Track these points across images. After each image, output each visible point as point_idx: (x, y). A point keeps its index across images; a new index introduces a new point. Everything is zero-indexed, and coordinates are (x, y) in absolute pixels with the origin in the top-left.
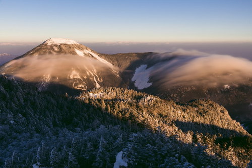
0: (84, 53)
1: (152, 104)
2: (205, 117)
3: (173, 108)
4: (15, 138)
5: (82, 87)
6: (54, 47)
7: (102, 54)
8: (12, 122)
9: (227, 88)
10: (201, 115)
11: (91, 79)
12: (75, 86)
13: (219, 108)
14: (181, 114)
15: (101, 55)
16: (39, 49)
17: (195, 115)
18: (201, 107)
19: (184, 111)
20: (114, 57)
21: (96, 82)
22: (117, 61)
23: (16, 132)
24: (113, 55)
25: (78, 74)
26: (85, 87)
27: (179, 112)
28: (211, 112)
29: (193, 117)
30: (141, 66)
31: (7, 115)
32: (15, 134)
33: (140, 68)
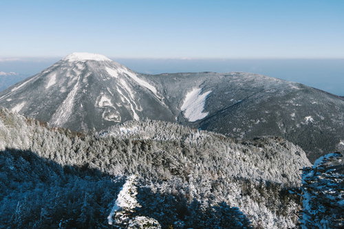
0: (118, 73)
1: (202, 143)
2: (273, 160)
3: (229, 149)
4: (13, 189)
5: (114, 118)
6: (78, 65)
7: (142, 74)
8: (12, 168)
9: (309, 121)
10: (268, 158)
11: (127, 107)
12: (105, 116)
13: (294, 148)
14: (241, 156)
15: (140, 75)
16: (58, 67)
17: (259, 157)
18: (269, 147)
19: (244, 152)
20: (158, 79)
21: (134, 111)
22: (162, 83)
23: (16, 180)
24: (157, 76)
25: (109, 101)
26: (119, 117)
27: (238, 153)
28: (282, 154)
29: (257, 159)
30: (194, 90)
31: (5, 159)
32: (14, 183)
33: (192, 92)
